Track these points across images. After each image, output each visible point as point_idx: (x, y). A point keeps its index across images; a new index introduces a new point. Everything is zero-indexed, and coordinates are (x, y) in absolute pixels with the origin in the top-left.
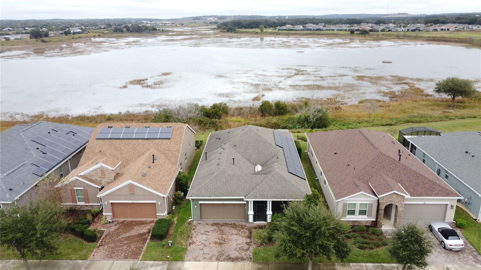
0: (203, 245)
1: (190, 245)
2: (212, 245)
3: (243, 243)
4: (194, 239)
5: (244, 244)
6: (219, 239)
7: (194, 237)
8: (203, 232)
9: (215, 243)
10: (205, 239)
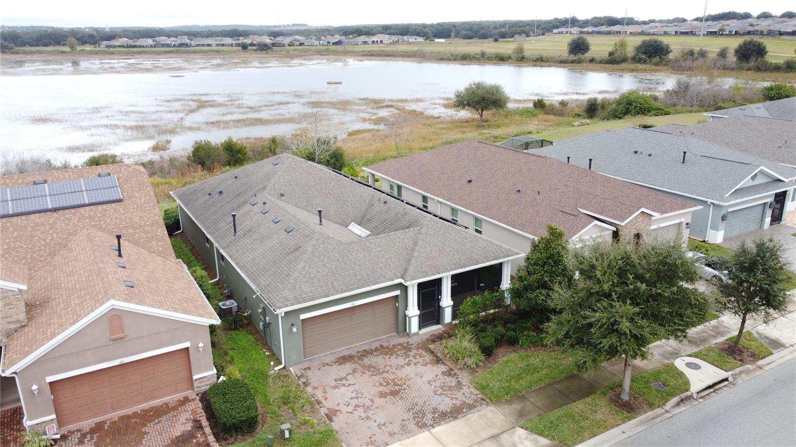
0: (361, 410)
1: (331, 420)
2: (379, 401)
3: (437, 376)
4: (328, 404)
5: (440, 376)
6: (381, 385)
7: (322, 400)
8: (333, 383)
9: (382, 395)
10: (354, 395)
